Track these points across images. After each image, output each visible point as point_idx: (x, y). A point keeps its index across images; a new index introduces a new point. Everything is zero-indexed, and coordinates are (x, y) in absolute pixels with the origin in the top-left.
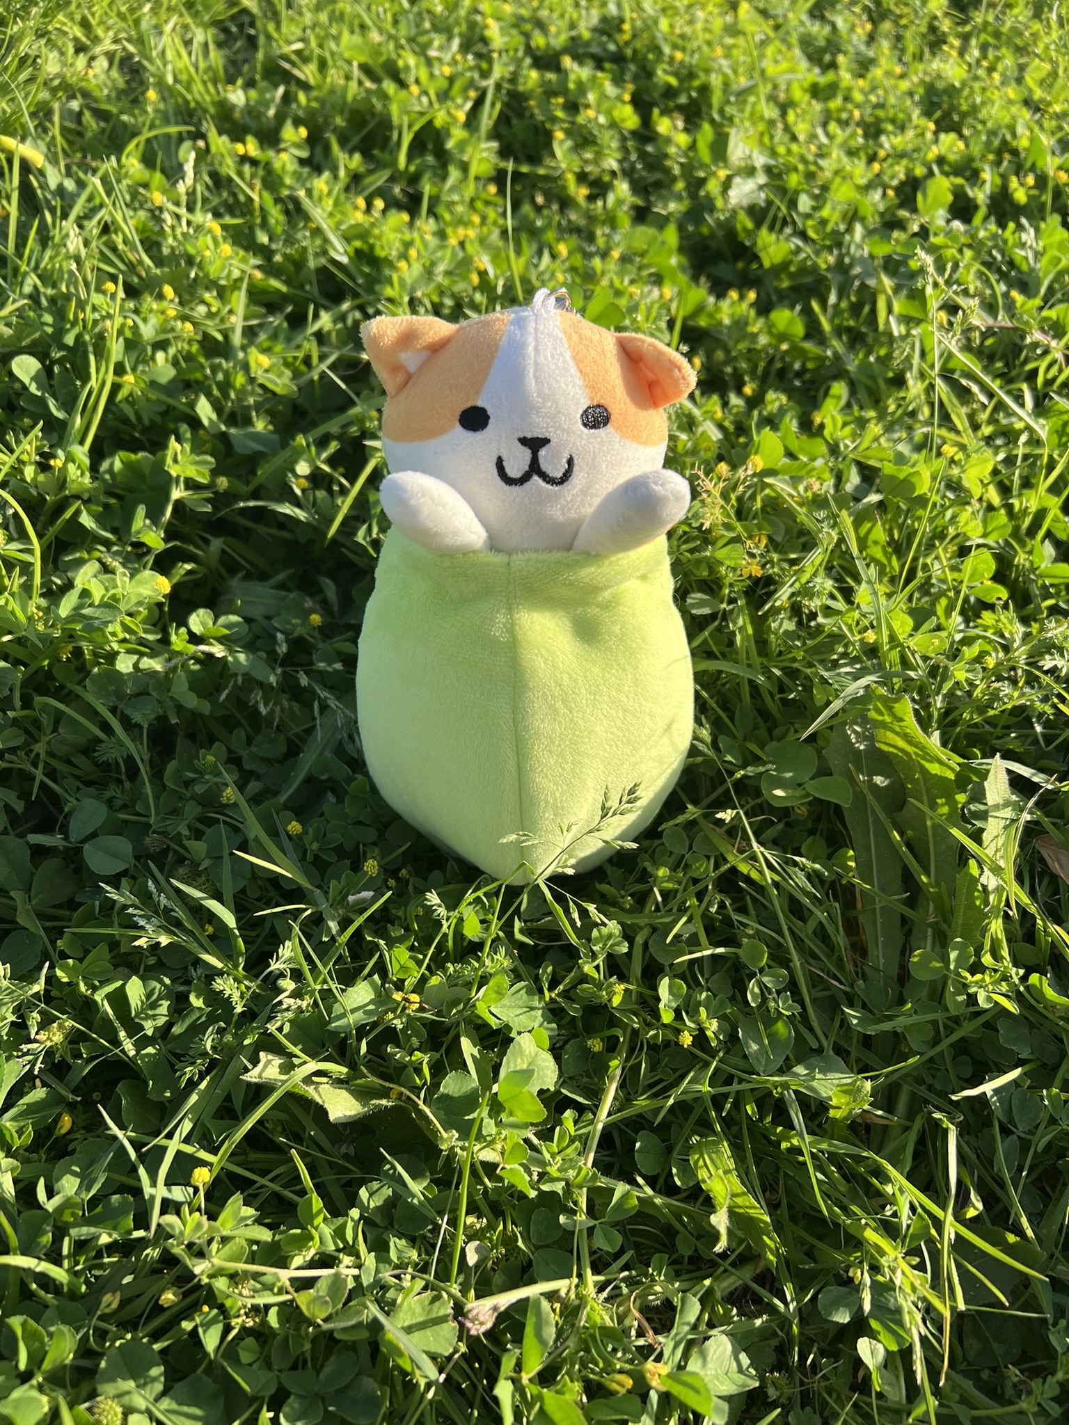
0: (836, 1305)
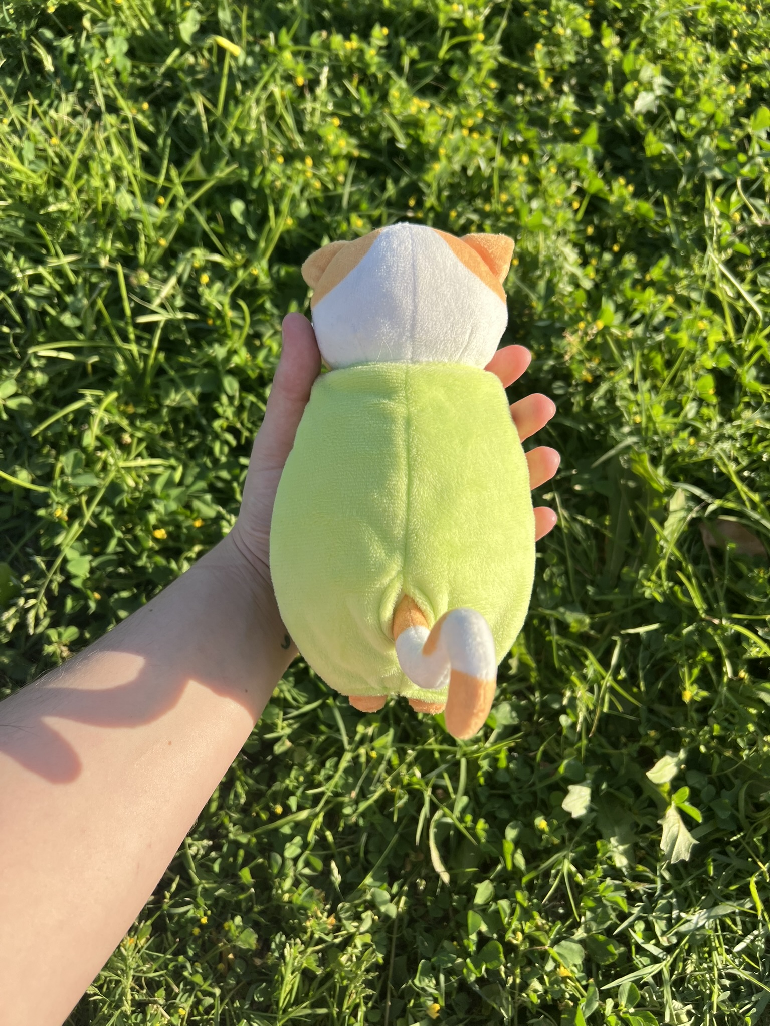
0: (555, 701)
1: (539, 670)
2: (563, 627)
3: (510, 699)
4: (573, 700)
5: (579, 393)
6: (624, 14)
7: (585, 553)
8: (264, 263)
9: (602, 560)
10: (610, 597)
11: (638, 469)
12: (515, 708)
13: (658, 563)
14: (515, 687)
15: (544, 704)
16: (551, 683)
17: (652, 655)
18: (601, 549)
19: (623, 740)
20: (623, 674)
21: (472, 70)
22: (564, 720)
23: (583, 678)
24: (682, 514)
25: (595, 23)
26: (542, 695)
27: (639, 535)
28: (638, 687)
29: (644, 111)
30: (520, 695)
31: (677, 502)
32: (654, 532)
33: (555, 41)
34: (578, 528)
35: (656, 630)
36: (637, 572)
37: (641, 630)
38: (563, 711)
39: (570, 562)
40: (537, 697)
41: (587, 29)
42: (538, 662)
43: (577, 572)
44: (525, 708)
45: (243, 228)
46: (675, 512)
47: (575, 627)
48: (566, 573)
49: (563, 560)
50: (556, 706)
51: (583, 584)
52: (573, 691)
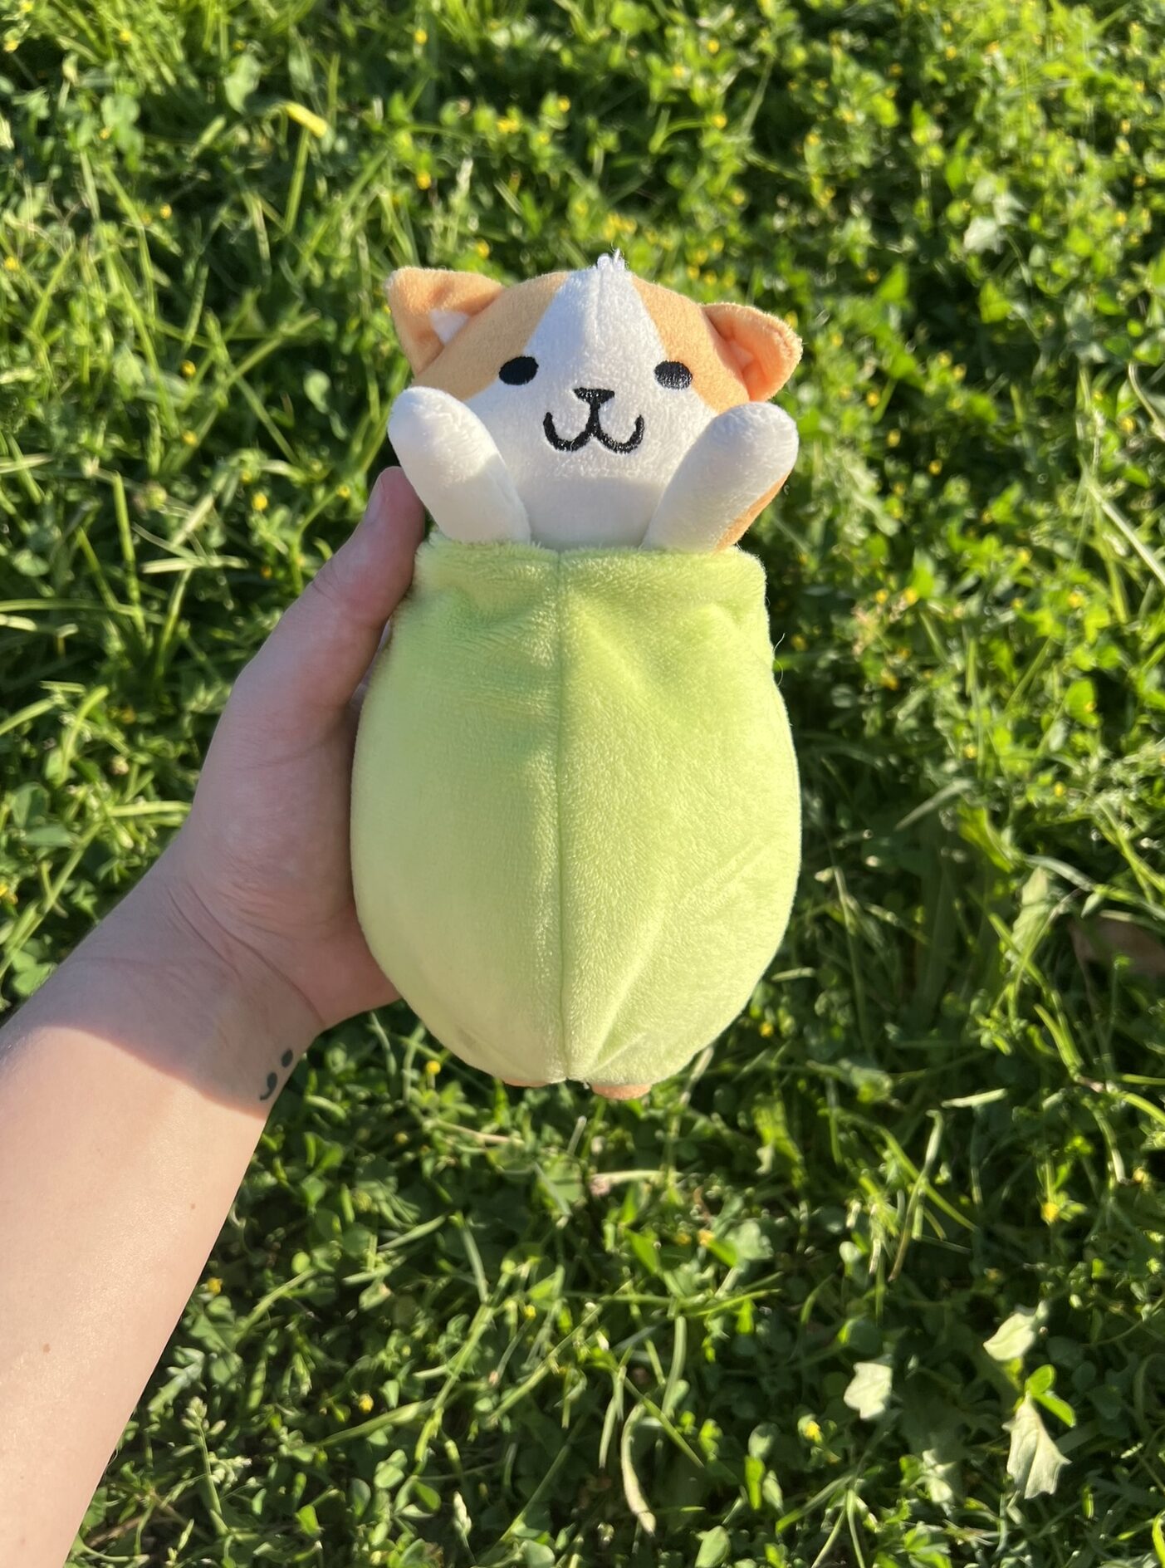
1: (807, 1164)
2: (847, 1094)
3: (757, 1215)
4: (863, 1217)
5: (875, 705)
6: (949, 91)
7: (882, 969)
8: (360, 478)
9: (910, 981)
10: (923, 1044)
11: (970, 832)
12: (767, 1230)
13: (1002, 988)
14: (767, 1193)
15: (815, 1224)
16: (825, 1186)
17: (992, 1143)
18: (909, 963)
19: (944, 1284)
20: (944, 1175)
21: (704, 173)
22: (849, 1252)
23: (880, 1180)
24: (1042, 909)
25: (903, 103)
26: (812, 1207)
27: (970, 941)
28: (970, 1196)
29: (980, 247)
30: (775, 1207)
31: (1035, 890)
32: (995, 938)
33: (837, 132)
34: (872, 929)
35: (997, 1103)
36: (968, 1001)
37: (976, 1101)
38: (846, 1235)
39: (858, 984)
40: (802, 1212)
41: (888, 114)
42: (805, 1150)
43: (869, 1001)
44: (782, 1230)
45: (325, 418)
46: (1031, 905)
47: (866, 1094)
48: (852, 1002)
49: (847, 981)
50: (835, 1228)
51: (879, 1020)
52: (864, 1203)
